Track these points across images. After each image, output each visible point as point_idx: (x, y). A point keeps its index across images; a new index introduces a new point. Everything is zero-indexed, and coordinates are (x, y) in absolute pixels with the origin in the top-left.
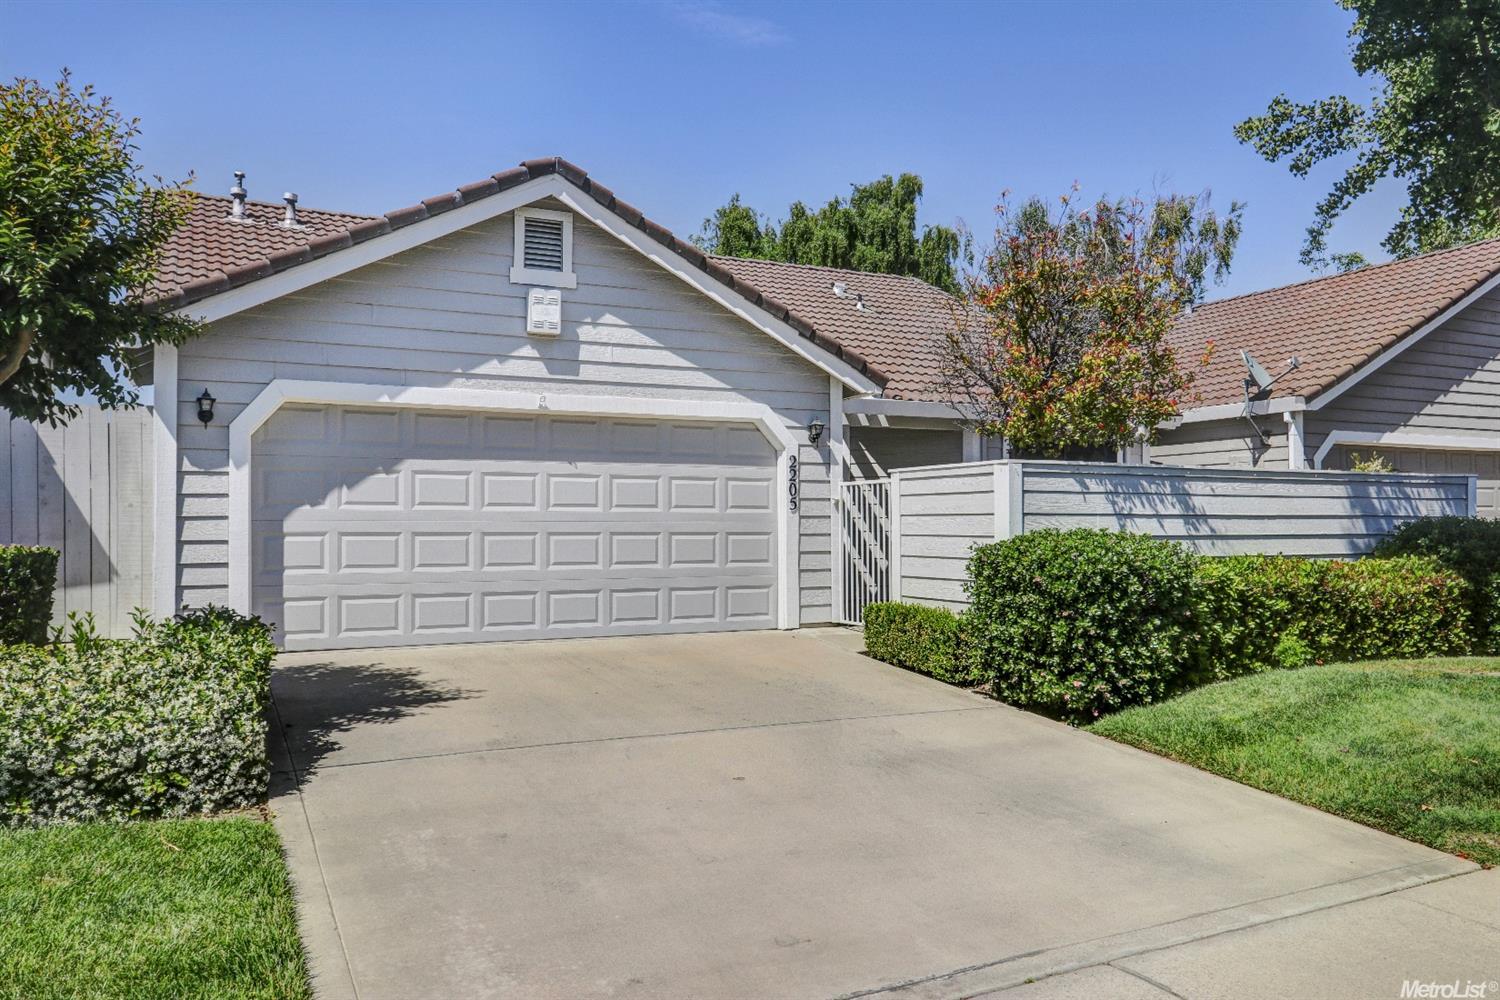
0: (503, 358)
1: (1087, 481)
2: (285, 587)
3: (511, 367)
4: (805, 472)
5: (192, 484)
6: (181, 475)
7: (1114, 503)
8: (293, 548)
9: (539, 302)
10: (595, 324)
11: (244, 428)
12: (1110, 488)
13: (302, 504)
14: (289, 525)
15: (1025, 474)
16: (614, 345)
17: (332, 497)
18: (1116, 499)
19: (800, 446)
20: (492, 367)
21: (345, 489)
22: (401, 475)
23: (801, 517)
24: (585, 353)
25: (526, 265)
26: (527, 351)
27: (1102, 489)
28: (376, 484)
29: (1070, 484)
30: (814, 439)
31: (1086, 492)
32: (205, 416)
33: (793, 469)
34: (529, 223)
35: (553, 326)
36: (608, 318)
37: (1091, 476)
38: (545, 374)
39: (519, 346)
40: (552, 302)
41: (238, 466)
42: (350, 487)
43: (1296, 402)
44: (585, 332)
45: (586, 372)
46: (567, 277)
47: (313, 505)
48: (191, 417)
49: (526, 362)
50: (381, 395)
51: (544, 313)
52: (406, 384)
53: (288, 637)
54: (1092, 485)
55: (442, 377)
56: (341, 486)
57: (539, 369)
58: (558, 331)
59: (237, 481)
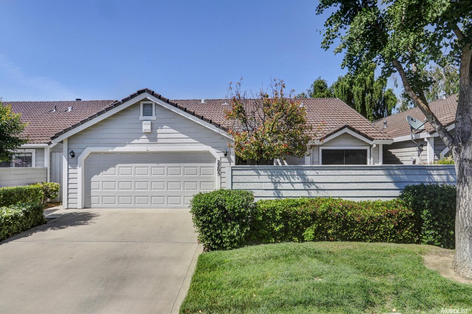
0: (138, 139)
1: (260, 171)
2: (91, 193)
3: (140, 141)
4: (223, 165)
5: (71, 171)
6: (68, 169)
7: (272, 179)
8: (93, 185)
9: (145, 124)
10: (162, 128)
11: (82, 158)
12: (270, 173)
13: (95, 175)
14: (92, 180)
15: (232, 170)
16: (166, 133)
17: (101, 173)
18: (273, 178)
19: (221, 158)
20: (136, 141)
21: (104, 171)
22: (116, 168)
23: (221, 178)
24: (159, 136)
25: (143, 115)
26: (144, 137)
27: (266, 174)
28: (111, 170)
29: (252, 172)
30: (226, 155)
31: (259, 175)
32: (73, 156)
33: (218, 164)
34: (144, 105)
35: (148, 130)
36: (165, 127)
37: (261, 170)
38: (149, 142)
39: (142, 136)
40: (148, 124)
41: (79, 167)
42: (105, 171)
43: (427, 134)
44: (159, 131)
45: (159, 141)
46: (153, 118)
47: (97, 175)
48: (70, 157)
49: (144, 139)
50: (109, 150)
51: (146, 127)
52: (115, 147)
53: (92, 205)
54: (262, 173)
55: (124, 145)
56: (103, 171)
57: (147, 141)
58: (150, 131)
59: (79, 170)
